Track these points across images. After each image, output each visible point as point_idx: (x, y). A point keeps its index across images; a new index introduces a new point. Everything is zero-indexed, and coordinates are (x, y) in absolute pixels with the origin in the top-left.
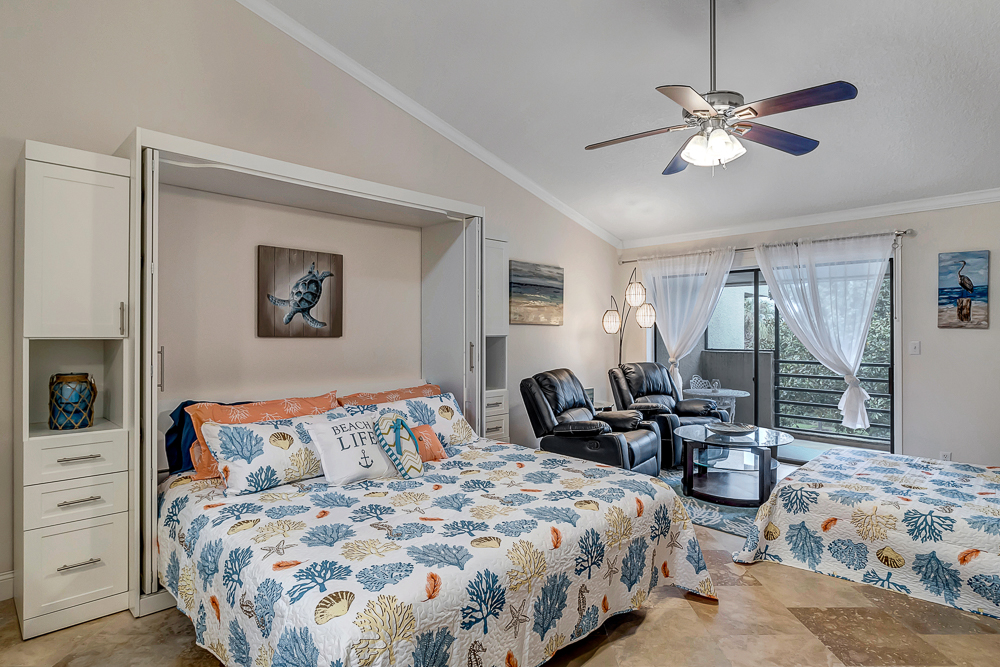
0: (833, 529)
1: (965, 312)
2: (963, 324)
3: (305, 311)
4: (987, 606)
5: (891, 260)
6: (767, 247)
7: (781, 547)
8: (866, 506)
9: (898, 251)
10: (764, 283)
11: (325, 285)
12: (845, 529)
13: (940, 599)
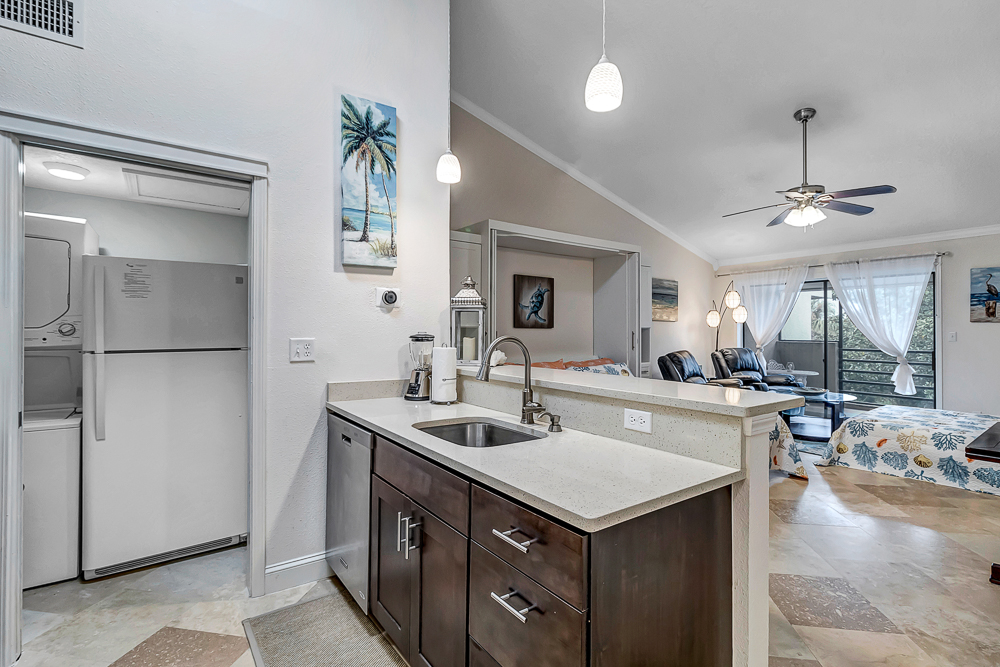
0: (884, 445)
1: (991, 310)
2: (990, 319)
3: (536, 313)
4: (986, 487)
5: (933, 273)
6: (835, 264)
7: (849, 458)
8: (907, 431)
9: (939, 267)
10: (831, 288)
11: (545, 296)
12: (892, 446)
13: (956, 485)
